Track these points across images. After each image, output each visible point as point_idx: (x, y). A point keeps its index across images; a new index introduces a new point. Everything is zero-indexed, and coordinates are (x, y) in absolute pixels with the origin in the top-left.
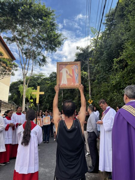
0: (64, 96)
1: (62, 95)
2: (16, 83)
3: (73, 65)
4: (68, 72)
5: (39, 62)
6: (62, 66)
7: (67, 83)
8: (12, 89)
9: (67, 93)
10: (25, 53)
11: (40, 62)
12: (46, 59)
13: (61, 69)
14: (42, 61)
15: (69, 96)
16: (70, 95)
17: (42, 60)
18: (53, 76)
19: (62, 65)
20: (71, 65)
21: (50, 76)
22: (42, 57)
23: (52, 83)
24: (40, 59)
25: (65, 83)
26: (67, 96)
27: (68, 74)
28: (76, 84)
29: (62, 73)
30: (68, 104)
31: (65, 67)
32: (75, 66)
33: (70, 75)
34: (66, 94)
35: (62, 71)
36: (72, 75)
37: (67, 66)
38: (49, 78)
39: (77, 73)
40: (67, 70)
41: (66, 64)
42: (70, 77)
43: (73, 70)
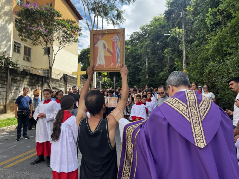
0: (149, 66)
1: (147, 64)
2: (87, 50)
3: (114, 35)
4: (107, 47)
5: (112, 19)
6: (97, 36)
7: (104, 64)
8: (83, 59)
9: (154, 61)
10: (93, 9)
11: (114, 19)
12: (121, 14)
13: (96, 40)
14: (116, 18)
15: (156, 66)
16: (158, 65)
17: (116, 16)
18: (134, 38)
19: (98, 34)
20: (111, 35)
21: (130, 38)
22: (116, 12)
23: (134, 48)
24: (113, 15)
25: (102, 64)
26: (154, 65)
27: (107, 49)
28: (117, 65)
29: (98, 48)
30: (91, 98)
31: (102, 37)
32: (116, 36)
33: (108, 50)
34: (152, 63)
35: (97, 44)
36: (112, 50)
37: (105, 36)
38: (128, 41)
39: (119, 48)
40: (105, 43)
41: (103, 33)
42: (108, 54)
43: (113, 43)
